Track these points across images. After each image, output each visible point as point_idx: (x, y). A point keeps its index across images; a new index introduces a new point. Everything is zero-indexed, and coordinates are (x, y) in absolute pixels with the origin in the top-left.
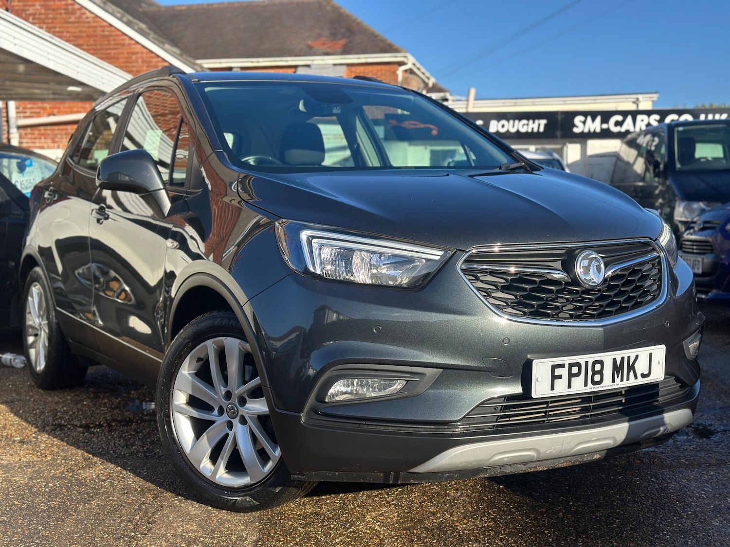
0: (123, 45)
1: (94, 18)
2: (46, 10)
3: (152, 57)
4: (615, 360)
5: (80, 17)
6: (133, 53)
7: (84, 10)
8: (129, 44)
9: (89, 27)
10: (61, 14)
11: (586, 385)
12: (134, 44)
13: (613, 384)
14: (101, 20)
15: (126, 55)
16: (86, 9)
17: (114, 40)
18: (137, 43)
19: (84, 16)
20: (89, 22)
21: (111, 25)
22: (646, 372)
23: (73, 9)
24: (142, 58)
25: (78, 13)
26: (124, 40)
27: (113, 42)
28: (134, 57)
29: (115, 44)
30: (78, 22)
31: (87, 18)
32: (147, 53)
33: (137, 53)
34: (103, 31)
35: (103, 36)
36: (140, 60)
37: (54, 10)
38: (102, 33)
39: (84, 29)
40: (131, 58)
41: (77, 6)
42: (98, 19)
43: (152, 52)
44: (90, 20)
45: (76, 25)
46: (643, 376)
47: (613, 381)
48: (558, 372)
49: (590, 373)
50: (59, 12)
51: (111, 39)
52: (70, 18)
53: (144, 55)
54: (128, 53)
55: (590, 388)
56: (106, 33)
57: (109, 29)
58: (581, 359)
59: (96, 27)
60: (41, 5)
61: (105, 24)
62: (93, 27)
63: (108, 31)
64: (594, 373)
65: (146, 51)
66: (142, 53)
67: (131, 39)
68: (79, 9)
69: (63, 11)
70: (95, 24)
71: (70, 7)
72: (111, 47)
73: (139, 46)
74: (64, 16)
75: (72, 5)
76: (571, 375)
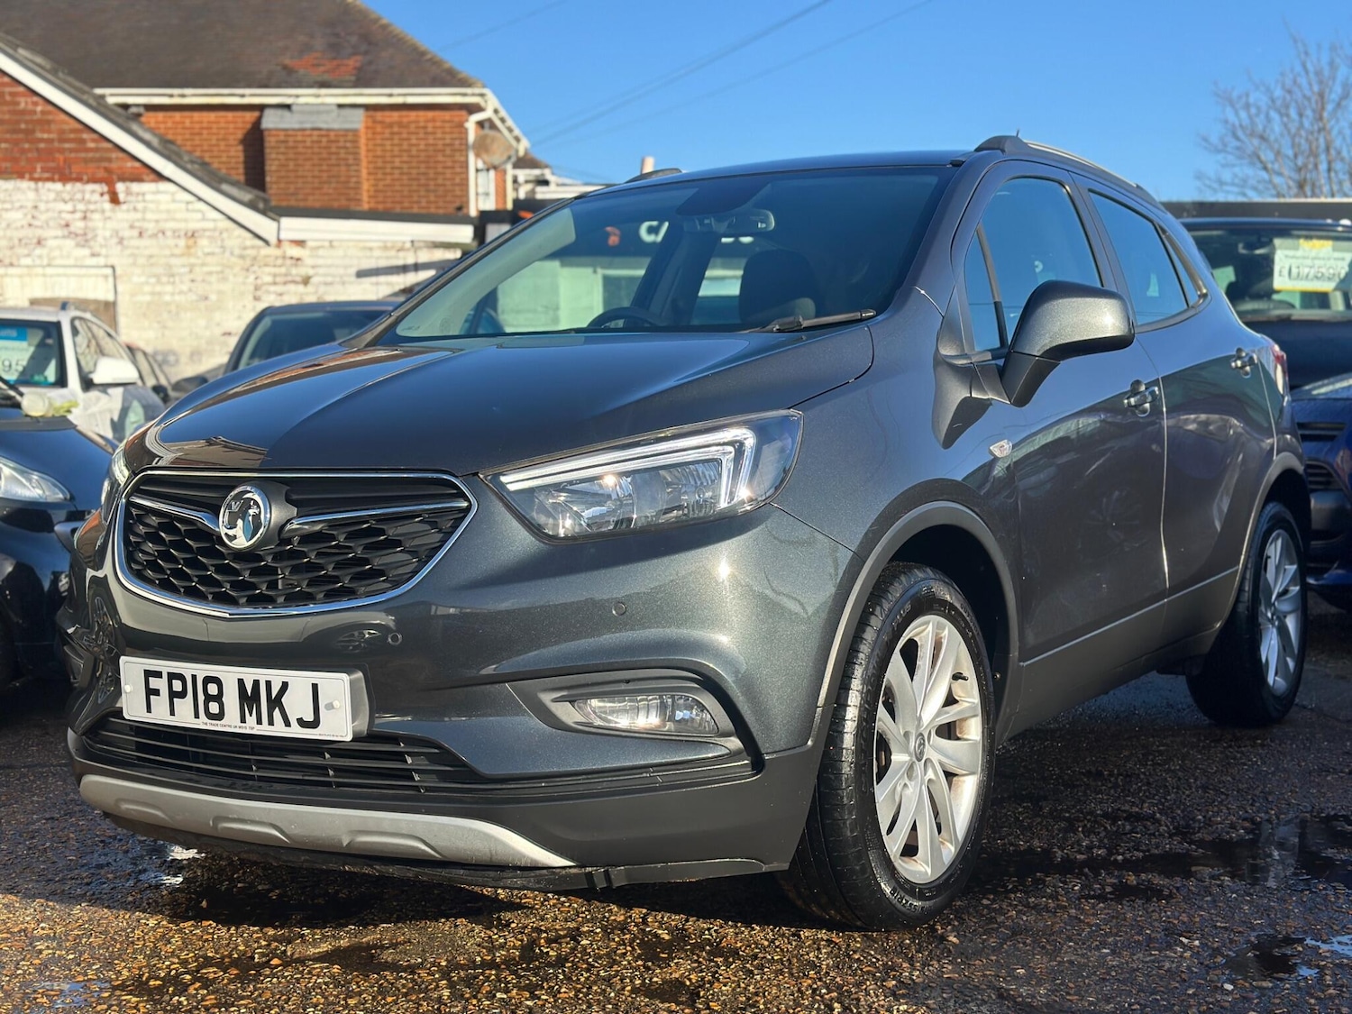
4: (241, 682)
11: (197, 716)
13: (243, 725)
22: (309, 717)
46: (301, 722)
47: (243, 720)
48: (154, 683)
49: (201, 698)
55: (203, 723)
58: (187, 668)
64: (209, 698)
76: (173, 695)
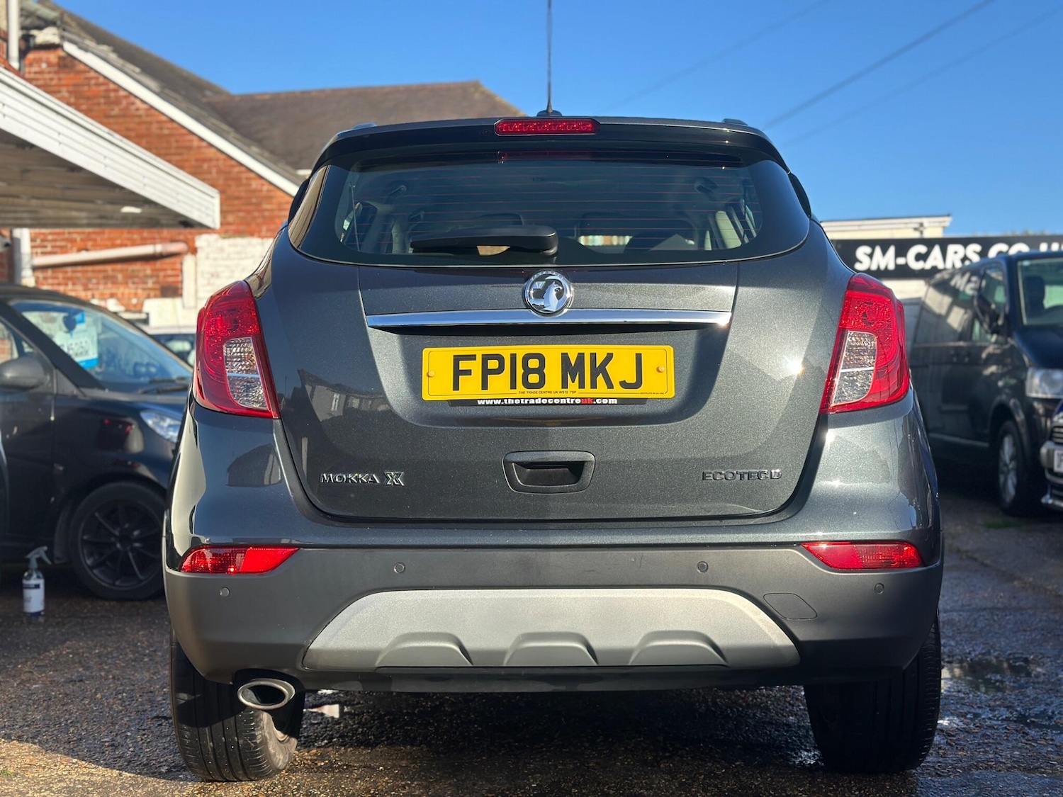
0: (190, 148)
1: (147, 110)
2: (76, 98)
3: (233, 166)
5: (127, 109)
6: (204, 160)
7: (132, 99)
8: (199, 148)
9: (140, 123)
10: (99, 104)
12: (206, 147)
14: (156, 113)
15: (193, 163)
16: (136, 97)
17: (177, 141)
18: (210, 145)
19: (133, 107)
20: (140, 116)
21: (172, 120)
23: (117, 97)
24: (217, 166)
25: (124, 102)
26: (191, 141)
27: (174, 145)
28: (205, 166)
29: (178, 148)
30: (124, 116)
31: (138, 109)
32: (224, 160)
33: (210, 160)
34: (161, 129)
35: (161, 137)
36: (214, 171)
37: (88, 98)
38: (158, 132)
39: (132, 126)
40: (201, 167)
41: (122, 93)
42: (153, 111)
43: (231, 158)
44: (141, 112)
45: (120, 120)
50: (96, 101)
51: (173, 140)
52: (113, 110)
53: (221, 163)
54: (197, 160)
56: (166, 132)
57: (169, 125)
59: (150, 123)
60: (68, 92)
61: (164, 118)
62: (146, 123)
63: (168, 129)
65: (223, 157)
66: (218, 160)
67: (201, 139)
68: (125, 97)
69: (102, 101)
70: (148, 119)
71: (112, 94)
72: (173, 151)
73: (213, 150)
74: (103, 107)
75: (115, 91)
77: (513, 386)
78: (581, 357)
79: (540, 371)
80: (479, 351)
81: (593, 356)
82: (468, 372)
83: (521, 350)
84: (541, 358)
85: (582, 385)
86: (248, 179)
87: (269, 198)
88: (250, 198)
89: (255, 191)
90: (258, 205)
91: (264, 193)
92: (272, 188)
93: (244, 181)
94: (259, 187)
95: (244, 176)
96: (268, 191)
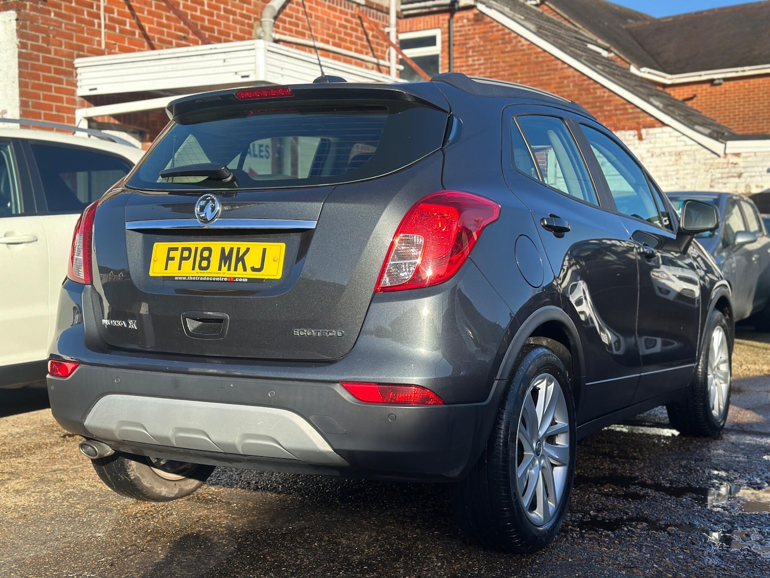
0: (556, 70)
1: (529, 45)
2: (484, 42)
3: (585, 80)
5: (516, 46)
6: (565, 78)
7: (520, 38)
8: (562, 69)
9: (523, 55)
10: (498, 44)
12: (567, 68)
14: (535, 46)
15: (558, 80)
16: (522, 37)
17: (548, 66)
18: (570, 66)
19: (520, 44)
20: (524, 50)
21: (545, 51)
23: (509, 38)
24: (574, 81)
25: (514, 41)
26: (557, 65)
27: (546, 68)
28: (566, 82)
29: (548, 70)
30: (513, 51)
31: (522, 46)
32: (579, 76)
33: (569, 77)
34: (537, 58)
35: (537, 63)
36: (571, 84)
37: (491, 41)
38: (535, 60)
39: (518, 57)
40: (563, 82)
41: (513, 35)
42: (533, 46)
43: (584, 74)
44: (525, 47)
45: (512, 54)
50: (496, 42)
51: (544, 64)
52: (507, 47)
53: (576, 79)
54: (560, 78)
56: (540, 59)
57: (543, 55)
59: (530, 54)
60: (480, 38)
61: (539, 50)
62: (527, 54)
63: (542, 57)
65: (579, 73)
66: (574, 76)
67: (564, 63)
68: (515, 38)
69: (500, 42)
70: (529, 52)
71: (507, 37)
72: (544, 73)
73: (572, 70)
74: (501, 46)
75: (509, 34)
77: (193, 269)
78: (231, 250)
79: (208, 259)
80: (180, 245)
81: (239, 249)
82: (173, 259)
83: (201, 245)
84: (209, 250)
85: (229, 269)
86: (594, 89)
87: (608, 102)
88: (596, 103)
89: (599, 97)
90: (601, 107)
91: (606, 98)
92: (611, 94)
93: (592, 91)
94: (602, 94)
95: (592, 86)
96: (608, 96)
